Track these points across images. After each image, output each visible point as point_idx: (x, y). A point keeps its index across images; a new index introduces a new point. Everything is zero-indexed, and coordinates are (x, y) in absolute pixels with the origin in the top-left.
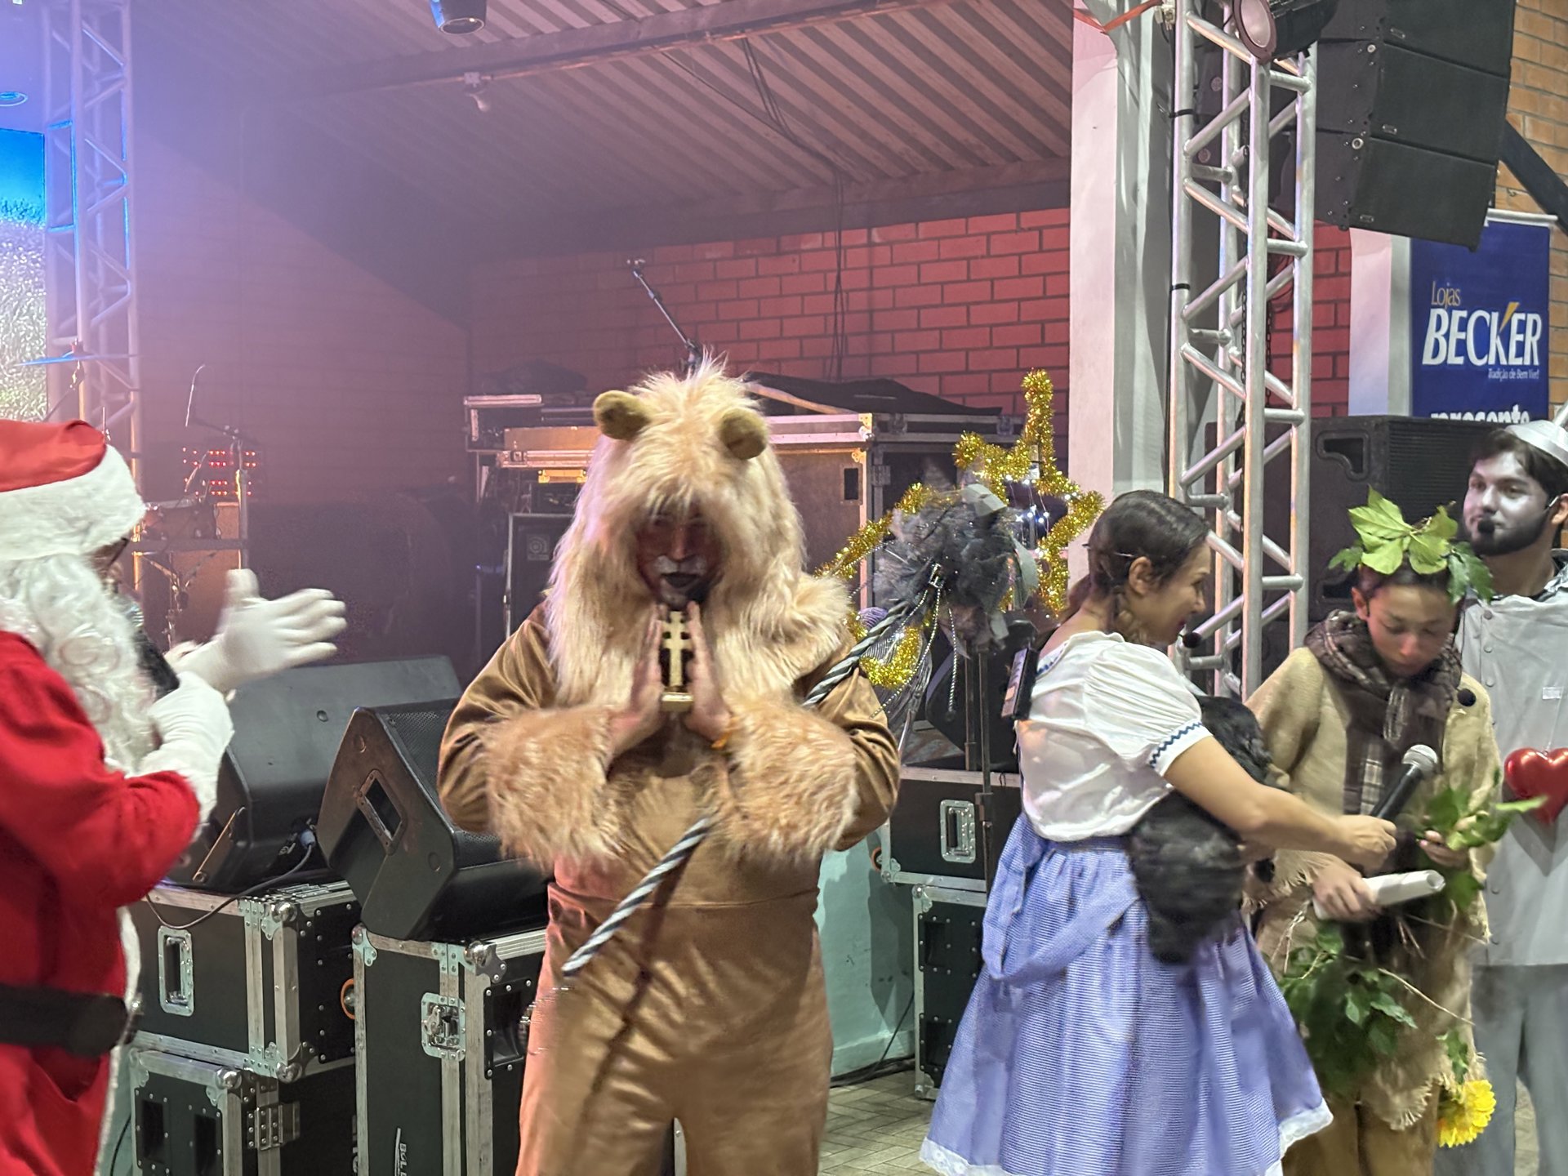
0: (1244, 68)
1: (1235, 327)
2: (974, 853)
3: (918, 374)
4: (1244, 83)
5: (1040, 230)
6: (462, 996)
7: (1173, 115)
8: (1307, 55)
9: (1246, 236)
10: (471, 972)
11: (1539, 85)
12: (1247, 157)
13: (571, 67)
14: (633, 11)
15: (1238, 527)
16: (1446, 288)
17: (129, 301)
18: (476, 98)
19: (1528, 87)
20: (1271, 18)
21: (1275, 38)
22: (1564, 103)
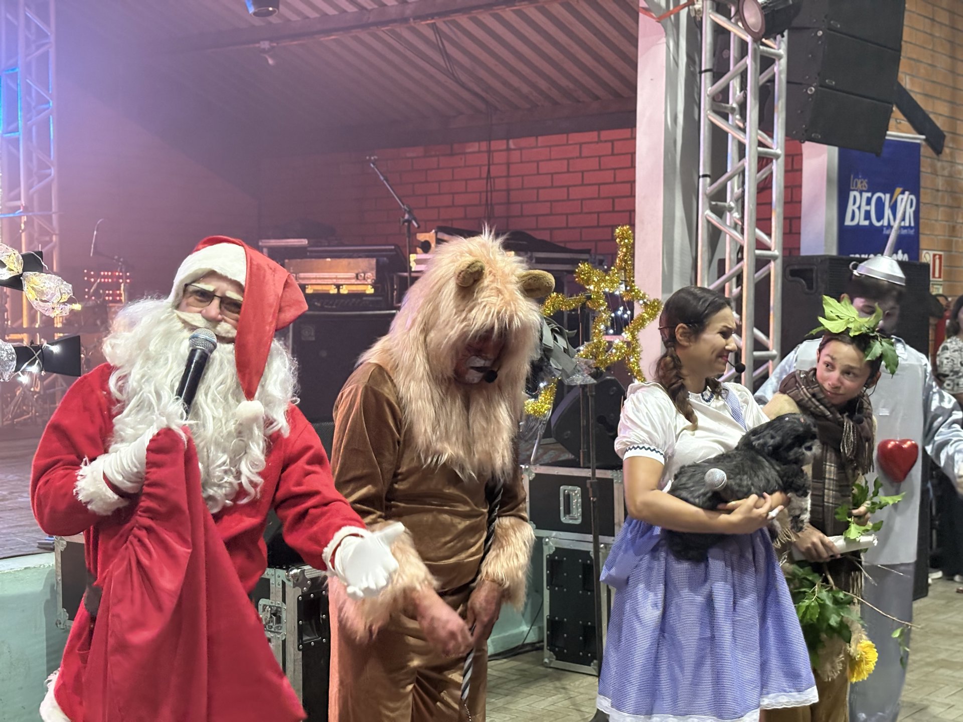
0: (743, 44)
1: (737, 201)
2: (580, 518)
3: (537, 229)
4: (743, 53)
5: (612, 142)
6: (284, 600)
7: (701, 72)
8: (783, 36)
9: (744, 145)
10: (290, 586)
11: (915, 56)
12: (745, 98)
13: (327, 38)
14: (365, 5)
16: (859, 179)
17: (52, 180)
18: (267, 57)
20: (762, 13)
21: (764, 26)
22: (929, 68)
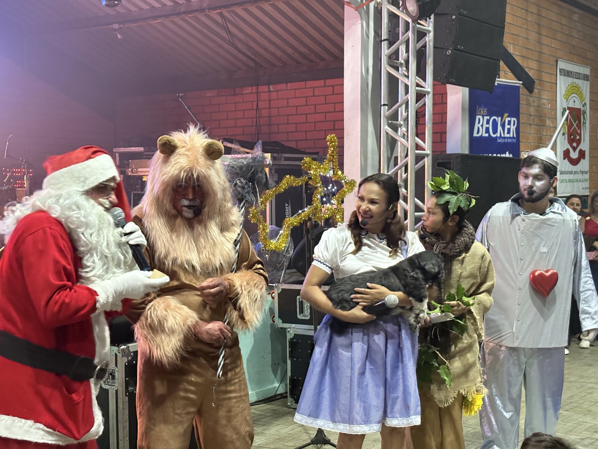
0: (407, 24)
1: (404, 120)
2: (309, 316)
3: (288, 141)
4: (407, 29)
5: (333, 86)
6: (116, 365)
7: (381, 41)
8: (430, 18)
9: (408, 86)
10: (120, 356)
11: (516, 33)
12: (408, 57)
13: (154, 22)
15: (406, 195)
16: (482, 108)
18: (117, 33)
19: (512, 34)
20: (417, 4)
21: (418, 12)
22: (525, 40)
